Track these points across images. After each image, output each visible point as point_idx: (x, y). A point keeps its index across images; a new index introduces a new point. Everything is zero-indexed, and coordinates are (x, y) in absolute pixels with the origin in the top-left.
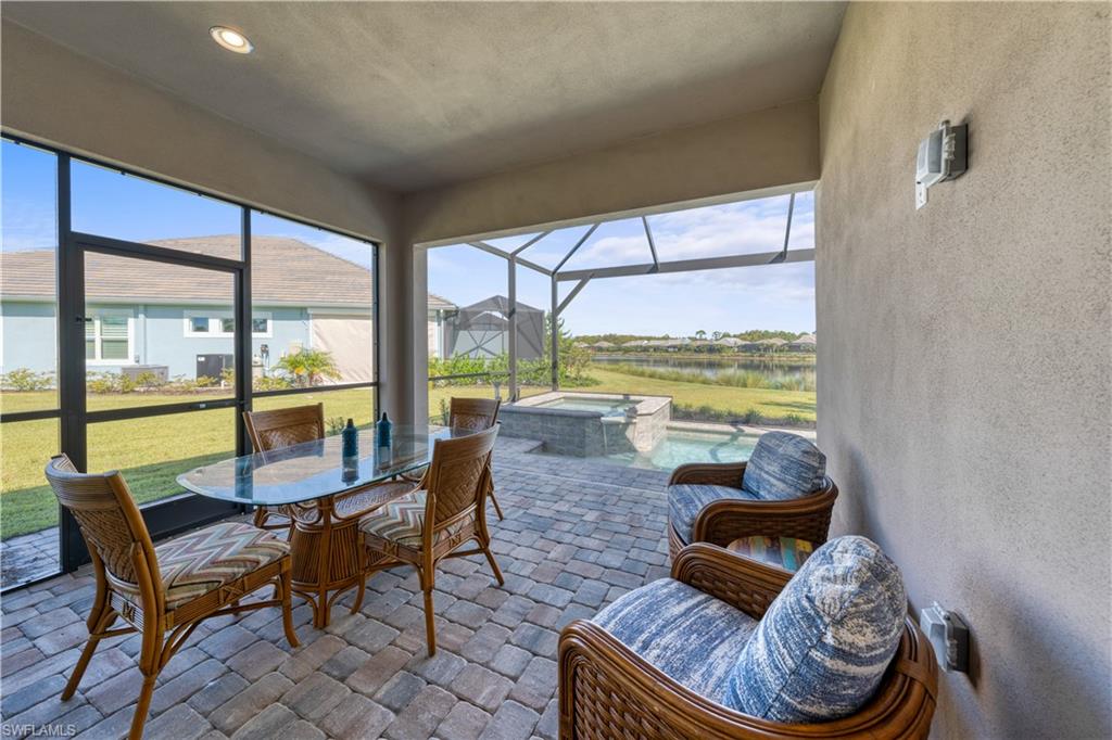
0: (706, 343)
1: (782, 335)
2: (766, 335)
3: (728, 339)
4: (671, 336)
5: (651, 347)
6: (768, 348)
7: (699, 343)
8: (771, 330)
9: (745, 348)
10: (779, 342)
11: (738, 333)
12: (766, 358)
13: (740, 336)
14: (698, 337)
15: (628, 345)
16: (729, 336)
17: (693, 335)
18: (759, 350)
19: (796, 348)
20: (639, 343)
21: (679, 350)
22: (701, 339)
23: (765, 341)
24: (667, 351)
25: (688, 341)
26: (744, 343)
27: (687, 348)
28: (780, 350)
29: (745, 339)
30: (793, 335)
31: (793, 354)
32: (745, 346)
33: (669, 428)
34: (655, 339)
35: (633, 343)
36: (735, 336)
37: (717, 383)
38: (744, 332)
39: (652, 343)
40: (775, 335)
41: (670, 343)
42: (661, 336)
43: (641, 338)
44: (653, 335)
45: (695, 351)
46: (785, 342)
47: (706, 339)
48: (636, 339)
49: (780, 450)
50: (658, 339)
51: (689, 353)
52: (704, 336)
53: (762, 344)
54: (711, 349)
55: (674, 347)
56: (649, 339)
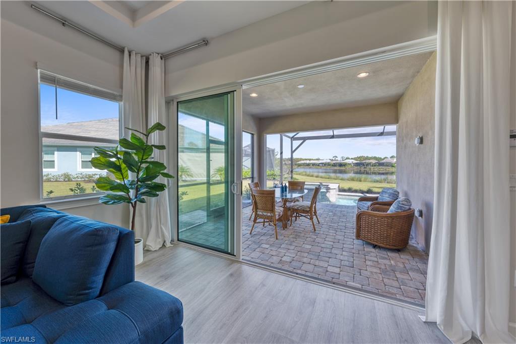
0: (338, 162)
1: (375, 158)
2: (367, 158)
3: (349, 160)
4: (321, 159)
5: (311, 164)
6: (368, 164)
7: (334, 162)
8: (370, 156)
9: (357, 164)
10: (374, 161)
11: (353, 157)
12: (368, 169)
13: (355, 159)
14: (334, 159)
15: (300, 162)
16: (349, 159)
17: (332, 158)
18: (364, 165)
19: (382, 164)
20: (305, 162)
21: (325, 165)
22: (335, 160)
23: (367, 161)
24: (319, 166)
25: (329, 161)
26: (356, 162)
27: (329, 164)
28: (374, 165)
29: (357, 160)
30: (380, 158)
31: (380, 167)
32: (357, 163)
33: (338, 195)
34: (313, 160)
35: (302, 162)
36: (352, 159)
37: (348, 180)
38: (356, 157)
39: (312, 162)
40: (371, 158)
41: (320, 162)
42: (315, 158)
43: (306, 160)
44: (311, 158)
45: (333, 166)
46: (377, 161)
47: (337, 160)
48: (303, 160)
49: (388, 192)
50: (314, 160)
51: (329, 167)
52: (336, 159)
53: (365, 163)
54: (341, 165)
55: (322, 164)
56: (310, 160)
